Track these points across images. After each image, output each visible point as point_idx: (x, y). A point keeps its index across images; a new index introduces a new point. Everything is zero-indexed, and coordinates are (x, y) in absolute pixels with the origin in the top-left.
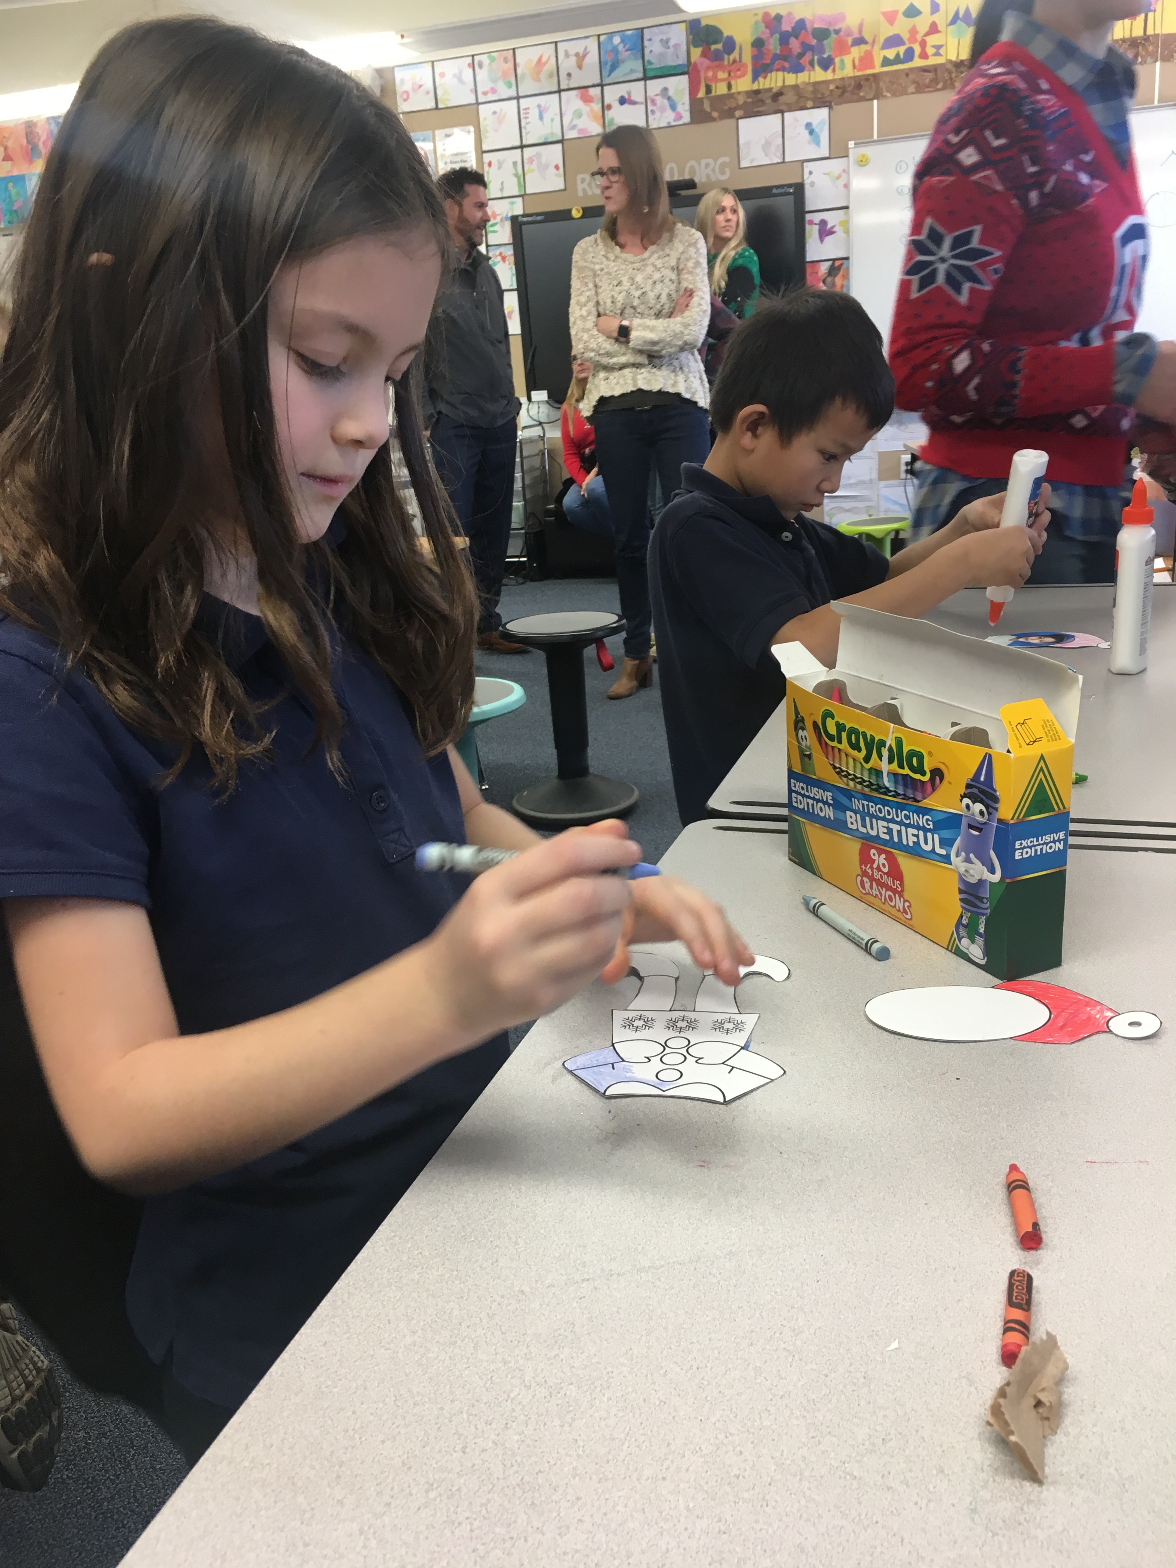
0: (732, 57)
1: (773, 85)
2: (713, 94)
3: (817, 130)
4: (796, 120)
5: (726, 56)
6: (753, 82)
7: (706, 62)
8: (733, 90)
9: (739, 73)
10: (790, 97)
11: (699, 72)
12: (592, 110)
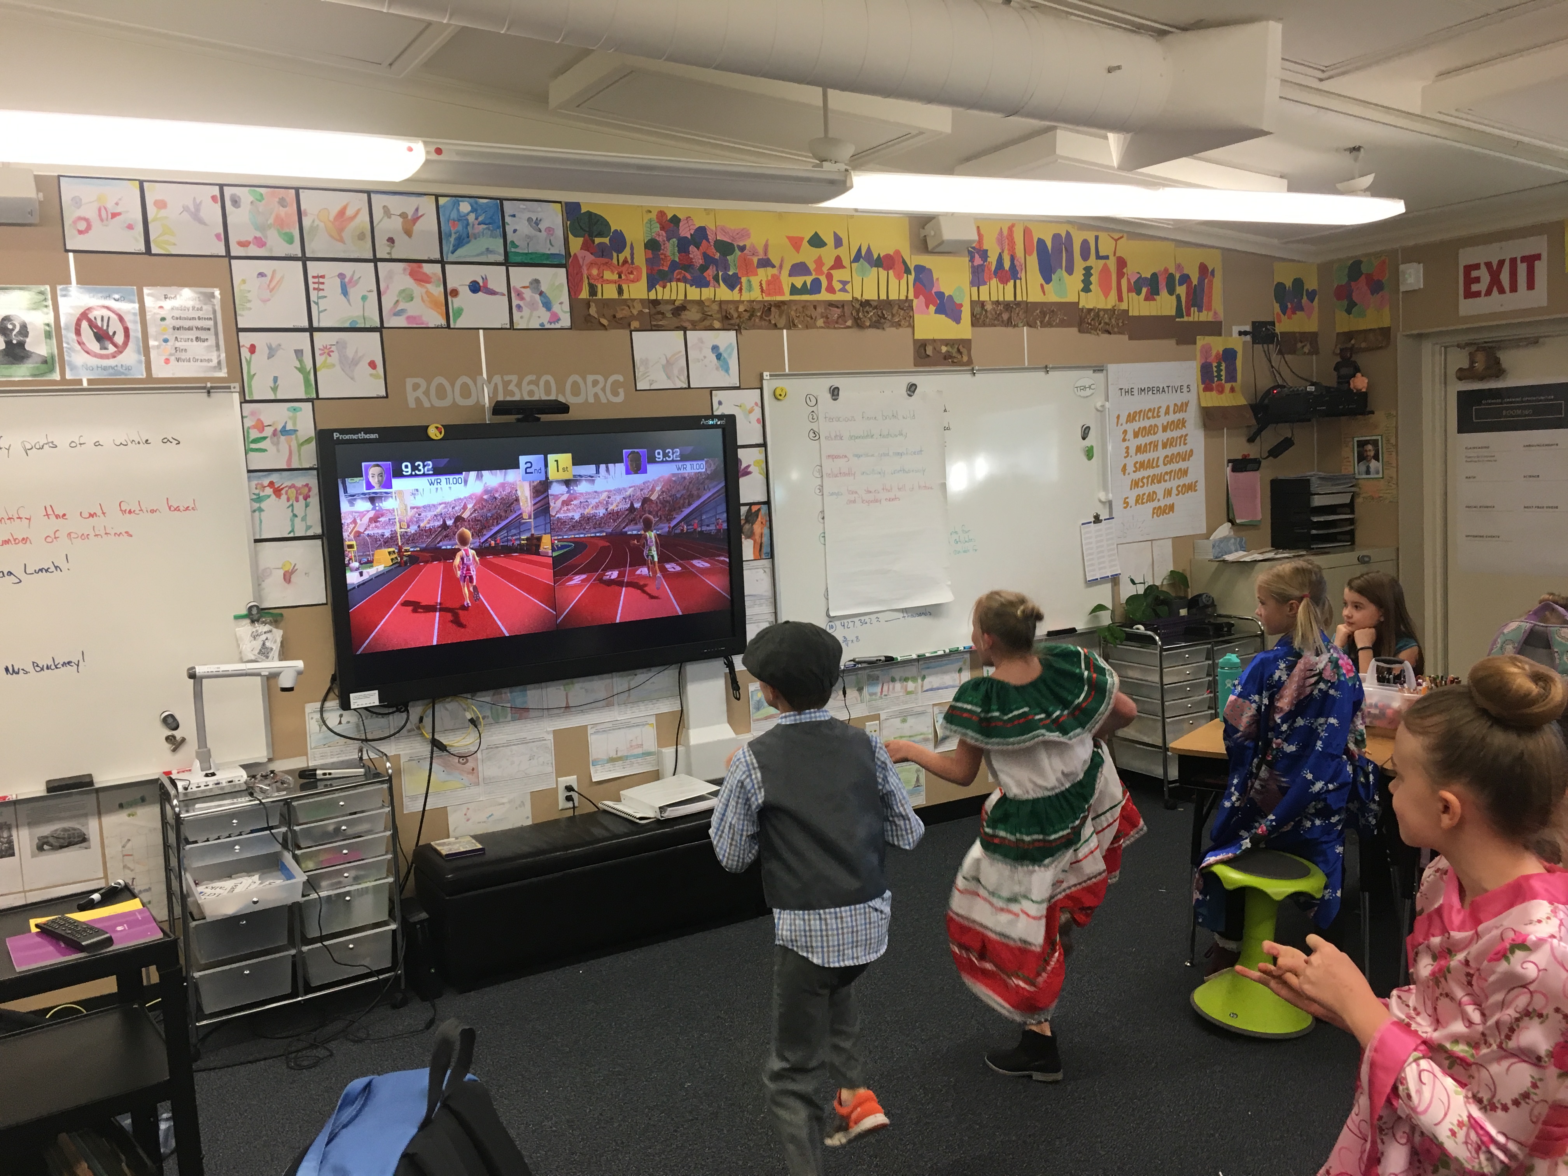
0: (622, 257)
1: (674, 297)
2: (599, 296)
3: (725, 355)
4: (701, 341)
5: (615, 255)
6: (649, 290)
7: (590, 257)
8: (626, 296)
9: (632, 276)
10: (693, 314)
11: (580, 267)
12: (427, 292)
